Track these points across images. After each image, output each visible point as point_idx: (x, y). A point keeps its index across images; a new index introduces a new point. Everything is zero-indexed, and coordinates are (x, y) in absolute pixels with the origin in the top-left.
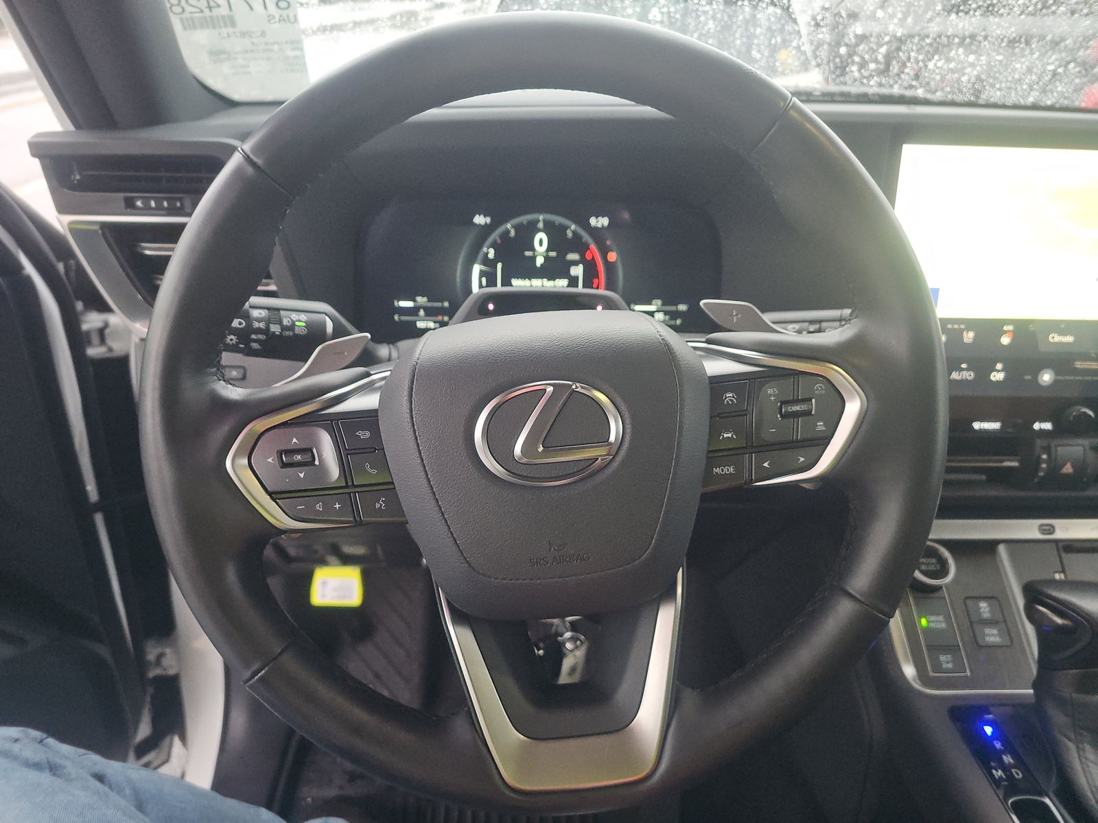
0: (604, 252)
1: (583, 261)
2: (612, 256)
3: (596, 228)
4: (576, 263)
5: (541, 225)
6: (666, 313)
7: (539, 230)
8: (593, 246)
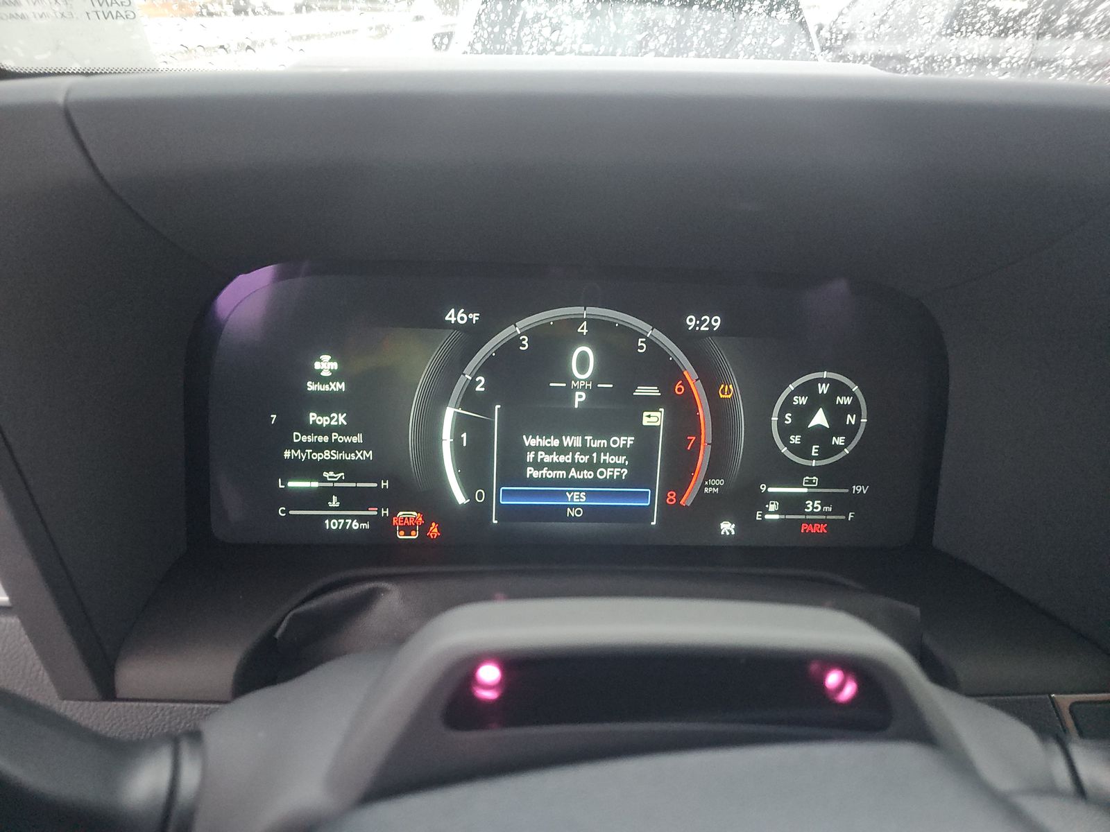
0: (711, 384)
1: (666, 401)
2: (728, 391)
3: (696, 334)
4: (651, 404)
5: (583, 329)
6: (825, 500)
7: (580, 339)
8: (690, 374)
